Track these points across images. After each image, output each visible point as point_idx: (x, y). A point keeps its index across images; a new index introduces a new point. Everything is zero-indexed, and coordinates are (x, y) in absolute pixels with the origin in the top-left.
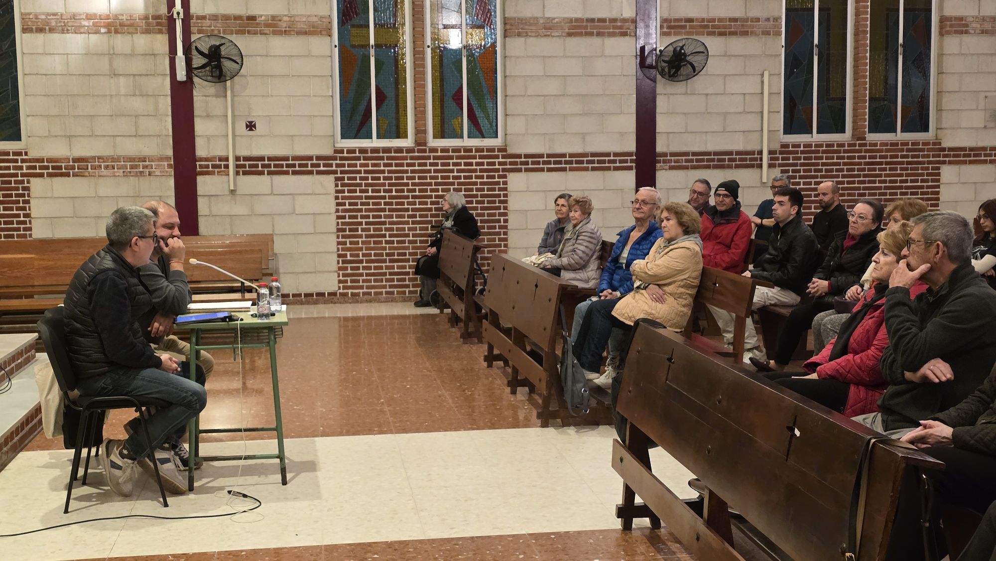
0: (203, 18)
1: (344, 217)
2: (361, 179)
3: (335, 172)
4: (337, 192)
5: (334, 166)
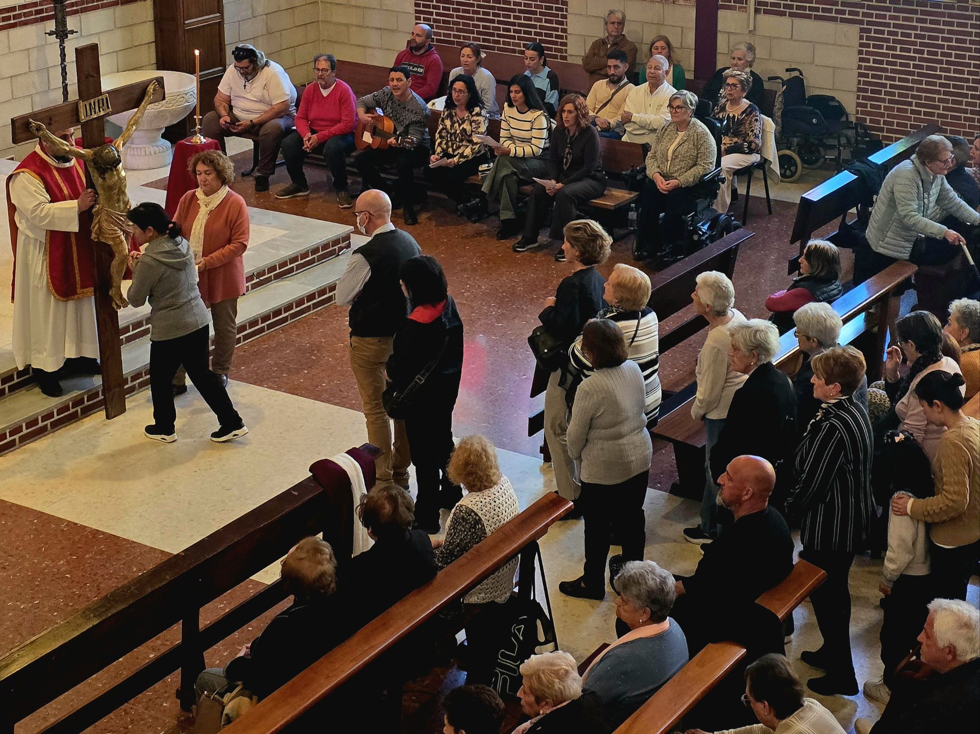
1: (867, 76)
2: (889, 33)
3: (861, 22)
4: (861, 45)
5: (861, 14)
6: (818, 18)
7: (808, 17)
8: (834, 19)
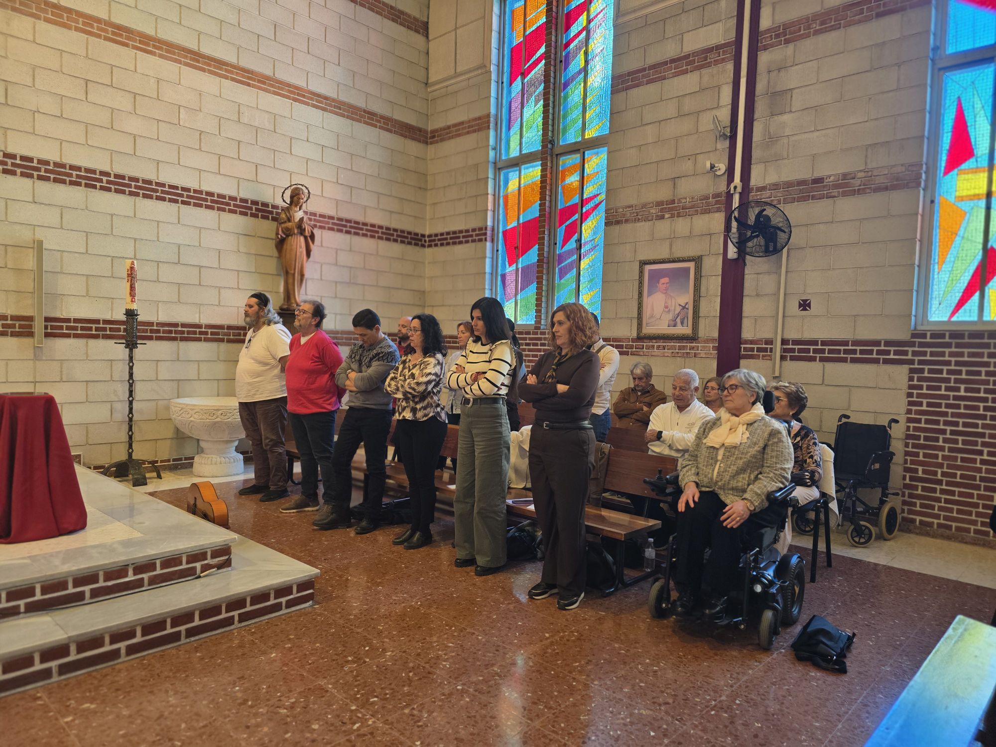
0: (763, 189)
2: (950, 372)
3: (911, 362)
4: (911, 387)
5: (910, 353)
6: (854, 361)
7: (844, 360)
8: (876, 361)
